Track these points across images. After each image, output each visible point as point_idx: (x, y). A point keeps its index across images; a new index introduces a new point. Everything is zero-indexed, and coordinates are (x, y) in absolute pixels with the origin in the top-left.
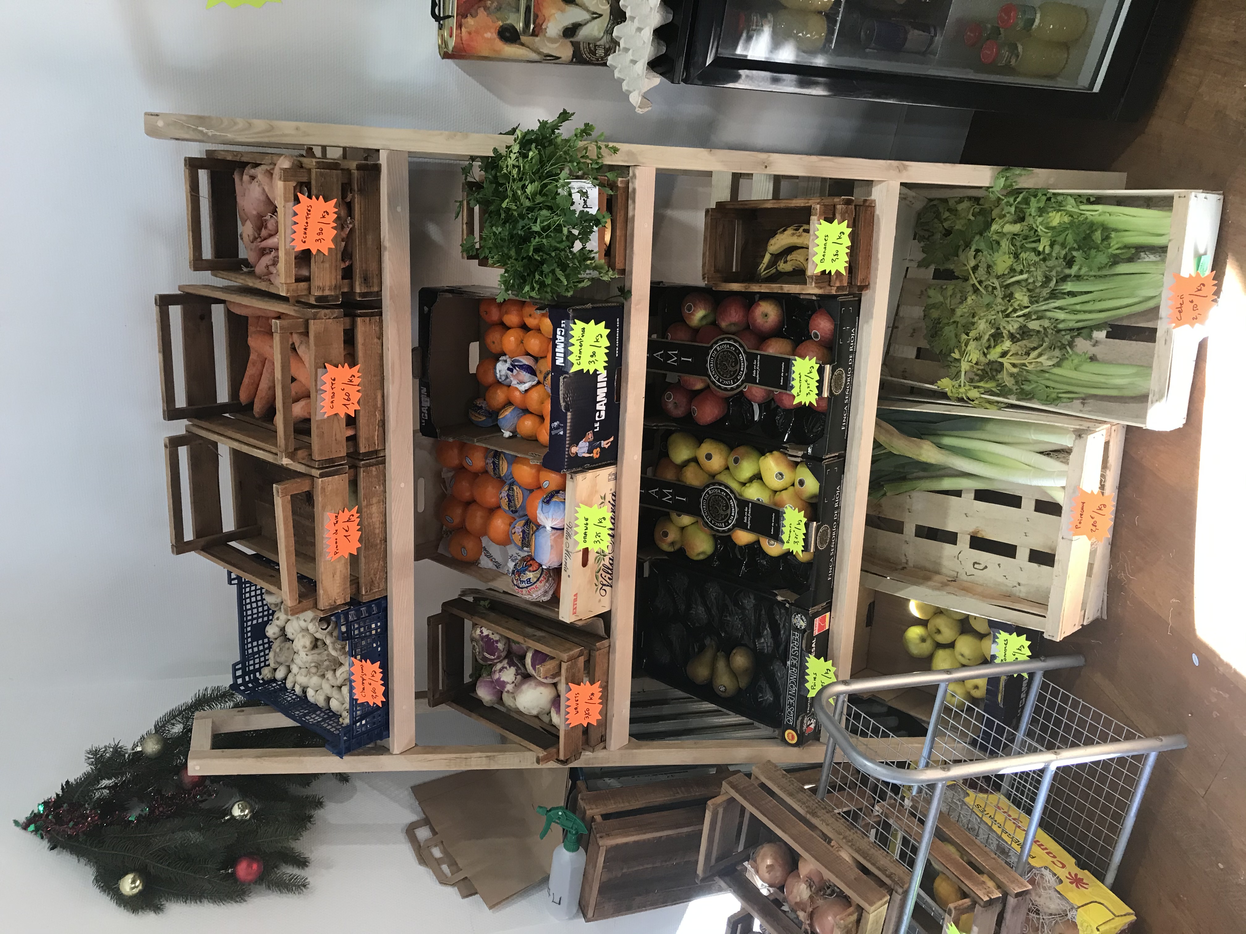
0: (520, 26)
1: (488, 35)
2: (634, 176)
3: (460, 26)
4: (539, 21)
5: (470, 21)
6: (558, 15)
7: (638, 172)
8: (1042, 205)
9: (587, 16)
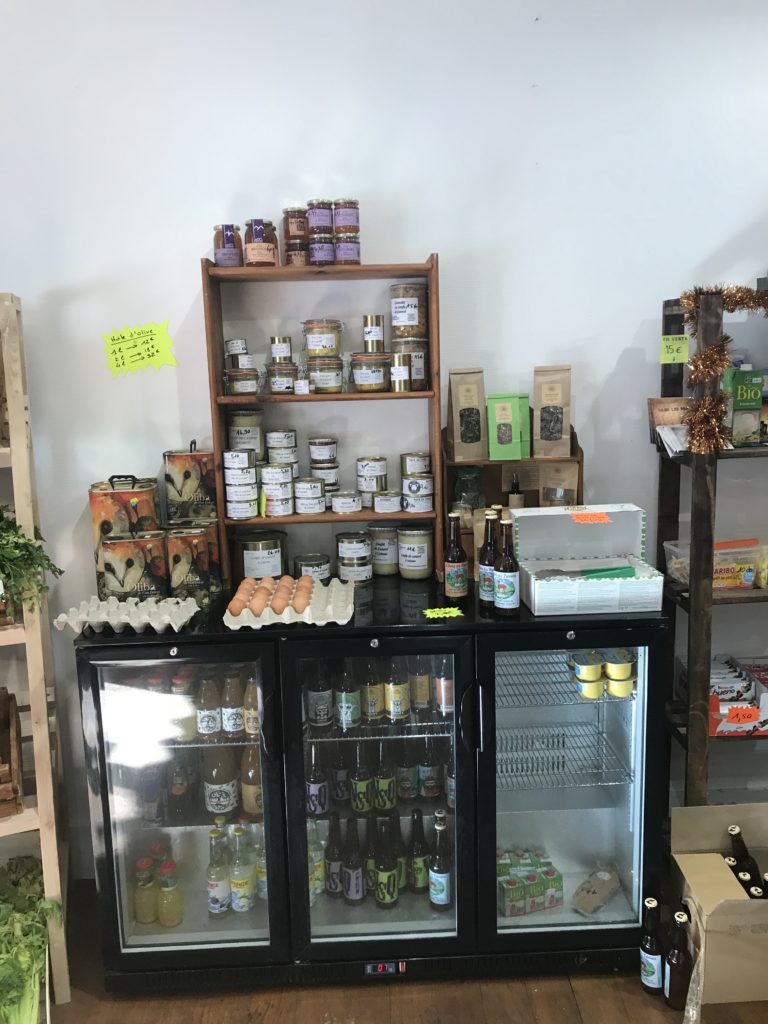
0: (112, 535)
1: (103, 514)
2: (17, 627)
3: (105, 495)
4: (112, 546)
5: (110, 501)
6: (118, 558)
7: (20, 630)
8: (36, 944)
9: (121, 576)
